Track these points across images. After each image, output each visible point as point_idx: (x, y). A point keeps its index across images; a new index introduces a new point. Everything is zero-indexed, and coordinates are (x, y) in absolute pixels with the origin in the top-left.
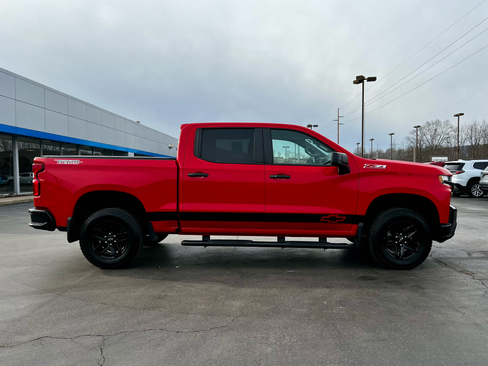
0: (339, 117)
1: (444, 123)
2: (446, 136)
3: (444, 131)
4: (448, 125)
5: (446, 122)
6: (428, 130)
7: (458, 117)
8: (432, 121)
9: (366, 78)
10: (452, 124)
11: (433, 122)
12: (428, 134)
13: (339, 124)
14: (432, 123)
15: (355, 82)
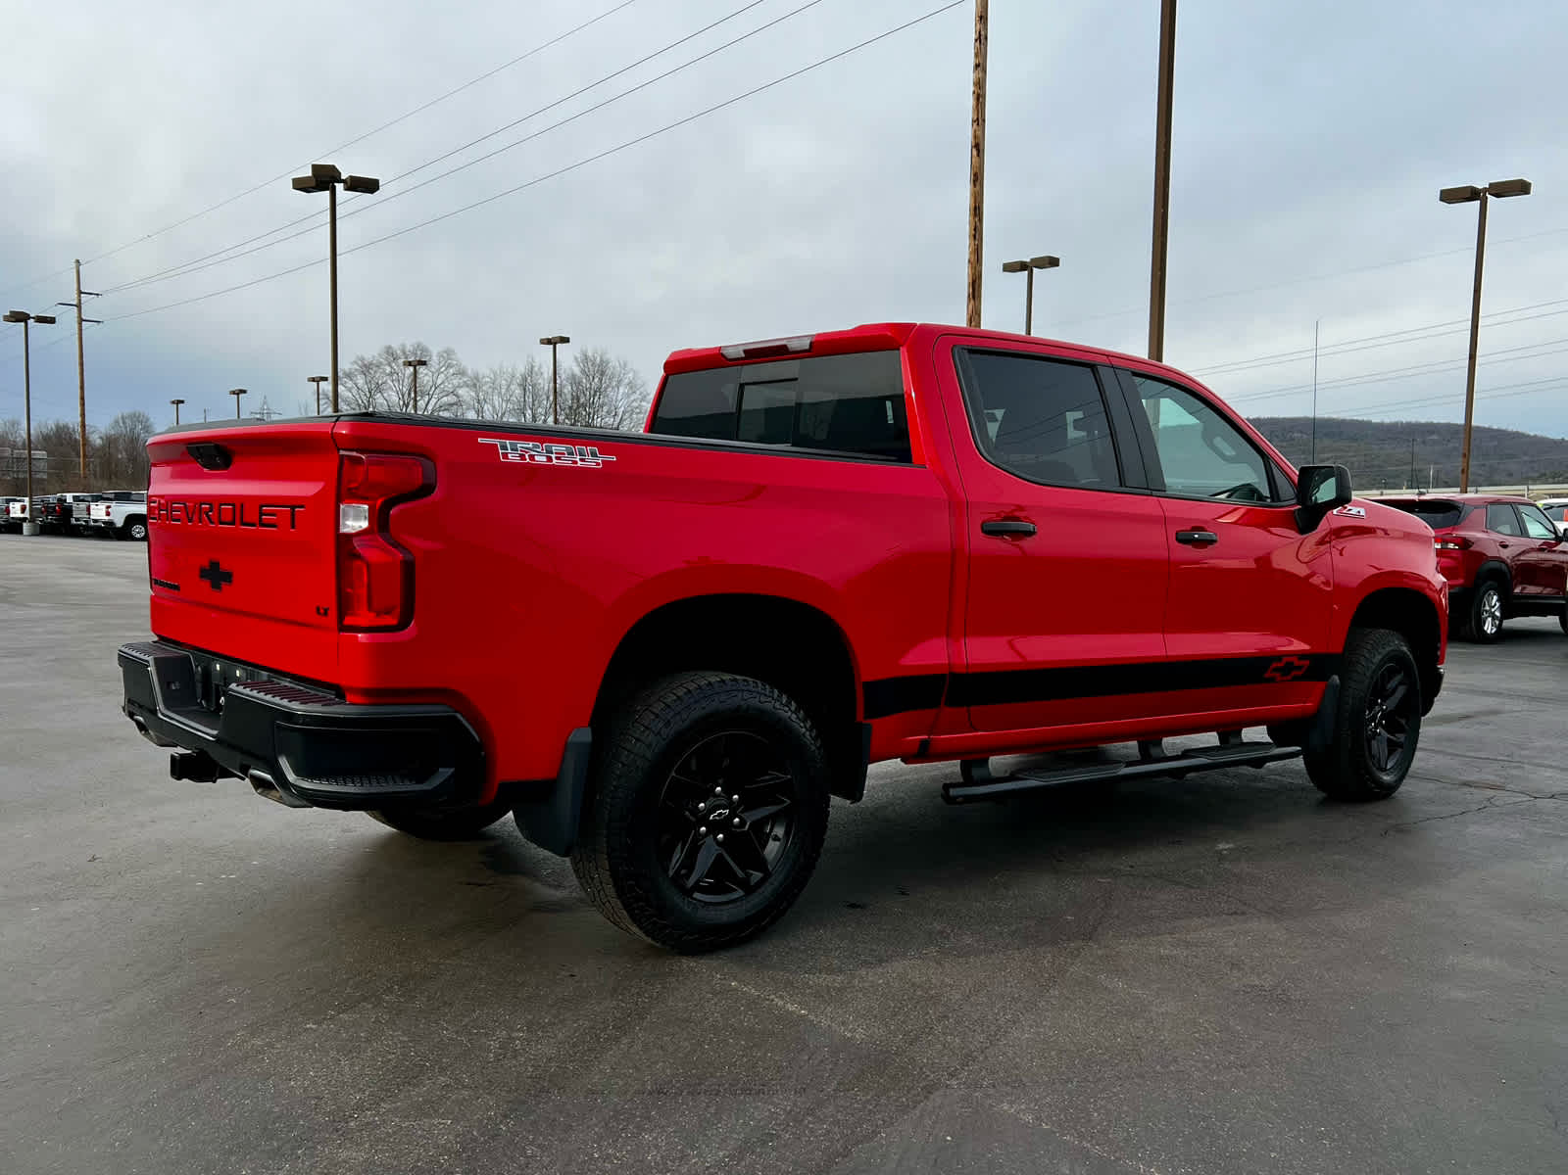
0: (80, 292)
1: (440, 355)
2: (445, 399)
3: (439, 382)
4: (449, 366)
5: (445, 355)
6: (391, 374)
7: (552, 346)
8: (404, 346)
9: (343, 177)
10: (464, 363)
11: (407, 350)
12: (390, 387)
13: (81, 320)
14: (404, 353)
15: (301, 185)
